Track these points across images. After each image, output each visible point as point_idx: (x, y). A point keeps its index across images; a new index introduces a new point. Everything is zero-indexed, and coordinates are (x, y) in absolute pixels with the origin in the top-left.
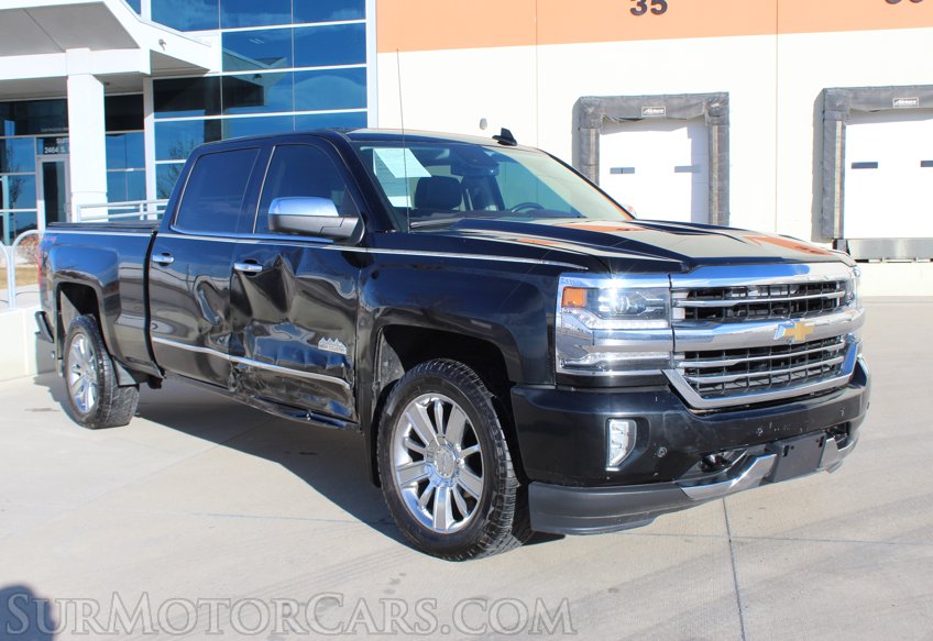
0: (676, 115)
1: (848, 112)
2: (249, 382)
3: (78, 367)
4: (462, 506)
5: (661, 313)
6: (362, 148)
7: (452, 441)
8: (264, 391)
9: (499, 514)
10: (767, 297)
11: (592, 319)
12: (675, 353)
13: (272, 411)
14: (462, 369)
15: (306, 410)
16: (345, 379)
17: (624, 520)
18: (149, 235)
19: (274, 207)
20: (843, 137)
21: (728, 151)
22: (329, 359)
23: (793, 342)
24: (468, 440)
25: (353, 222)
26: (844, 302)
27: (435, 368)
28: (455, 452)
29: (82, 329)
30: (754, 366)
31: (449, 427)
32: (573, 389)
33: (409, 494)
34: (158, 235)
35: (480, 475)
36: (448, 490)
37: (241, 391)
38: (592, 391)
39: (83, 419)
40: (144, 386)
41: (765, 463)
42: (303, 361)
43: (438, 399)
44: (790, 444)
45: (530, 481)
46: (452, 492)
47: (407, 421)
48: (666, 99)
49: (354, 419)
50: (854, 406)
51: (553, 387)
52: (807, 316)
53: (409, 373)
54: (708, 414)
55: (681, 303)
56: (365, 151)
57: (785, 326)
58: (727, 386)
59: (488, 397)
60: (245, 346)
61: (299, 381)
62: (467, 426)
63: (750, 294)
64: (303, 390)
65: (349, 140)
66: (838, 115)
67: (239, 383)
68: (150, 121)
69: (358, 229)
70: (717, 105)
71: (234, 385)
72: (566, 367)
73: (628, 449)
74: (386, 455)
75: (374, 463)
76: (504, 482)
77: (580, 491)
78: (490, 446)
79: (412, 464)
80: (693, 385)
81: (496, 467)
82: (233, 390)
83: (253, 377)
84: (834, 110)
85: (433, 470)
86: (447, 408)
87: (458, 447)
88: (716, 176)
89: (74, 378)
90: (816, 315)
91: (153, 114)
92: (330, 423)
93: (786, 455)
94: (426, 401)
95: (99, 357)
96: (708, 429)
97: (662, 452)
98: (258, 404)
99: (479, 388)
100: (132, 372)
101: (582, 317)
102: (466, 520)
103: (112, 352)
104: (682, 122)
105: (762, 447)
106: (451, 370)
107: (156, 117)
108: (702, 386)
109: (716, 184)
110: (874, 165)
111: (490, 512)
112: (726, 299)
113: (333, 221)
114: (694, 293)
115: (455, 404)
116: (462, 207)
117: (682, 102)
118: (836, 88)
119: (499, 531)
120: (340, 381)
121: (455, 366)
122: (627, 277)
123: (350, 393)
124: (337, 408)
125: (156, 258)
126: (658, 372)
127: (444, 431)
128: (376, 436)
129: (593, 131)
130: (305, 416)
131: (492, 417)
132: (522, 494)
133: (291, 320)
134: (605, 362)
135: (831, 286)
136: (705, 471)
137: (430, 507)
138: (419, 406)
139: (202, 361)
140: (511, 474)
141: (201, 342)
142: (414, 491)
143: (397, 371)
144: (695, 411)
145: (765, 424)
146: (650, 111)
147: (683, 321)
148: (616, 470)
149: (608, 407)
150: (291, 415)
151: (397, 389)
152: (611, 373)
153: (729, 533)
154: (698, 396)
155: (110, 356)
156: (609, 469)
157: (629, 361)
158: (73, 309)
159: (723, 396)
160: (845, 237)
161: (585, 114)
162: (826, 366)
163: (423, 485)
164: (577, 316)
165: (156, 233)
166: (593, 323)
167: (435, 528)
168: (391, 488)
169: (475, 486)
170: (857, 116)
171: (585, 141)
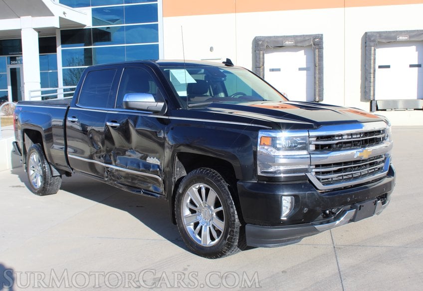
0: (299, 45)
1: (377, 42)
2: (113, 176)
3: (33, 167)
4: (215, 234)
5: (305, 148)
6: (165, 70)
7: (209, 204)
8: (121, 180)
9: (232, 238)
10: (351, 138)
11: (274, 151)
12: (311, 165)
13: (125, 189)
14: (214, 173)
15: (140, 189)
16: (159, 176)
17: (289, 240)
18: (66, 108)
19: (126, 98)
20: (375, 54)
21: (323, 61)
22: (152, 166)
23: (363, 159)
24: (217, 204)
25: (162, 104)
26: (384, 139)
27: (202, 172)
28: (211, 210)
29: (35, 150)
30: (345, 170)
31: (208, 199)
32: (265, 182)
33: (190, 228)
34: (70, 108)
35: (223, 220)
36: (208, 227)
37: (110, 180)
38: (274, 183)
39: (36, 191)
40: (64, 176)
41: (351, 213)
42: (139, 167)
43: (203, 186)
44: (362, 205)
45: (246, 224)
46: (210, 228)
47: (188, 195)
48: (295, 37)
49: (164, 193)
50: (389, 186)
51: (256, 182)
52: (369, 146)
53: (189, 174)
54: (325, 192)
55: (313, 143)
56: (166, 71)
57: (359, 151)
58: (334, 179)
59: (226, 185)
60: (112, 159)
61: (137, 176)
62: (217, 198)
63: (344, 137)
64: (139, 180)
65: (158, 66)
66: (372, 44)
67: (109, 176)
68: (59, 49)
69: (164, 107)
70: (318, 40)
71: (107, 177)
72: (262, 172)
73: (290, 209)
74: (179, 211)
75: (173, 215)
76: (234, 224)
77: (269, 228)
78: (227, 207)
79: (191, 215)
80: (319, 179)
81: (231, 217)
82: (106, 179)
83: (116, 174)
84: (370, 42)
85: (201, 218)
86: (207, 190)
87: (213, 208)
88: (317, 72)
89: (31, 172)
90: (372, 146)
91: (61, 46)
92: (152, 195)
93: (360, 209)
94: (197, 187)
95: (43, 163)
96: (326, 199)
97: (306, 210)
98: (118, 186)
99: (222, 181)
100: (58, 170)
101: (269, 150)
102: (217, 240)
103: (49, 161)
104: (302, 47)
105: (349, 206)
106: (209, 173)
107: (62, 47)
108: (323, 179)
109: (317, 76)
110: (388, 67)
111: (228, 237)
112: (333, 140)
113: (153, 104)
114: (319, 138)
115: (211, 188)
116: (208, 94)
117: (302, 38)
118: (371, 32)
119: (232, 246)
120: (157, 177)
121: (211, 171)
122: (289, 132)
123: (162, 182)
124: (156, 189)
125: (69, 119)
126: (304, 174)
127: (206, 200)
128: (174, 203)
129: (262, 52)
130: (140, 192)
131: (229, 195)
132: (242, 230)
133: (134, 149)
134: (279, 170)
135: (379, 132)
136: (324, 218)
137: (200, 234)
138: (194, 189)
139: (92, 166)
140: (237, 220)
141: (91, 157)
142: (192, 227)
143: (183, 172)
144: (320, 191)
145: (351, 196)
146: (287, 43)
147: (314, 151)
148: (285, 218)
149: (282, 190)
150: (134, 191)
151: (184, 181)
152: (282, 175)
153: (333, 243)
154: (321, 184)
155: (48, 163)
156: (282, 218)
157: (291, 170)
158: (30, 141)
159: (332, 184)
160: (376, 99)
161: (258, 44)
162: (376, 168)
163: (196, 225)
164: (267, 150)
165: (69, 107)
166: (274, 152)
167: (202, 244)
168: (181, 226)
169: (221, 225)
170: (381, 44)
171: (258, 56)
